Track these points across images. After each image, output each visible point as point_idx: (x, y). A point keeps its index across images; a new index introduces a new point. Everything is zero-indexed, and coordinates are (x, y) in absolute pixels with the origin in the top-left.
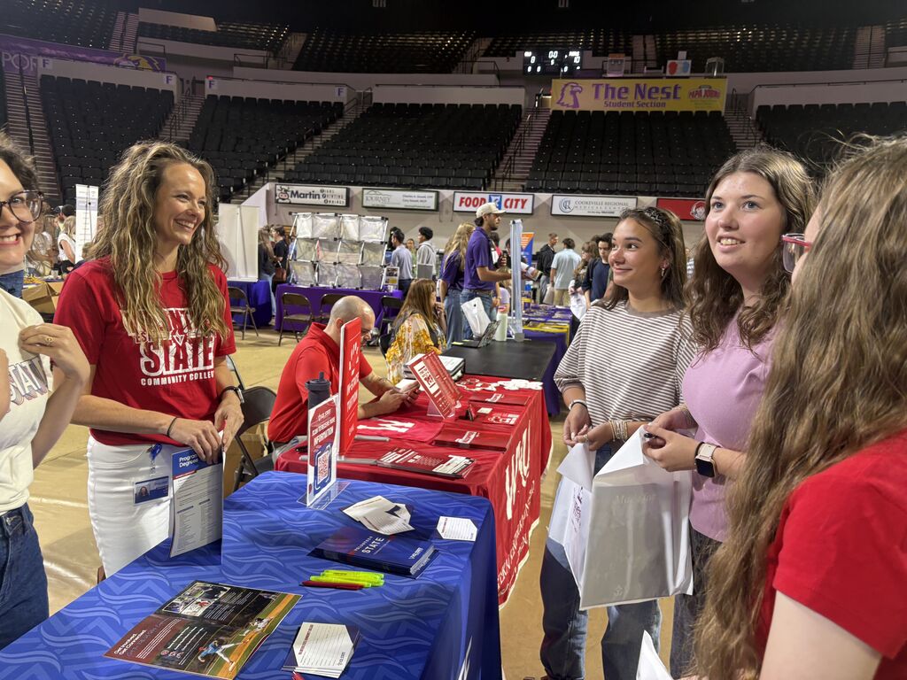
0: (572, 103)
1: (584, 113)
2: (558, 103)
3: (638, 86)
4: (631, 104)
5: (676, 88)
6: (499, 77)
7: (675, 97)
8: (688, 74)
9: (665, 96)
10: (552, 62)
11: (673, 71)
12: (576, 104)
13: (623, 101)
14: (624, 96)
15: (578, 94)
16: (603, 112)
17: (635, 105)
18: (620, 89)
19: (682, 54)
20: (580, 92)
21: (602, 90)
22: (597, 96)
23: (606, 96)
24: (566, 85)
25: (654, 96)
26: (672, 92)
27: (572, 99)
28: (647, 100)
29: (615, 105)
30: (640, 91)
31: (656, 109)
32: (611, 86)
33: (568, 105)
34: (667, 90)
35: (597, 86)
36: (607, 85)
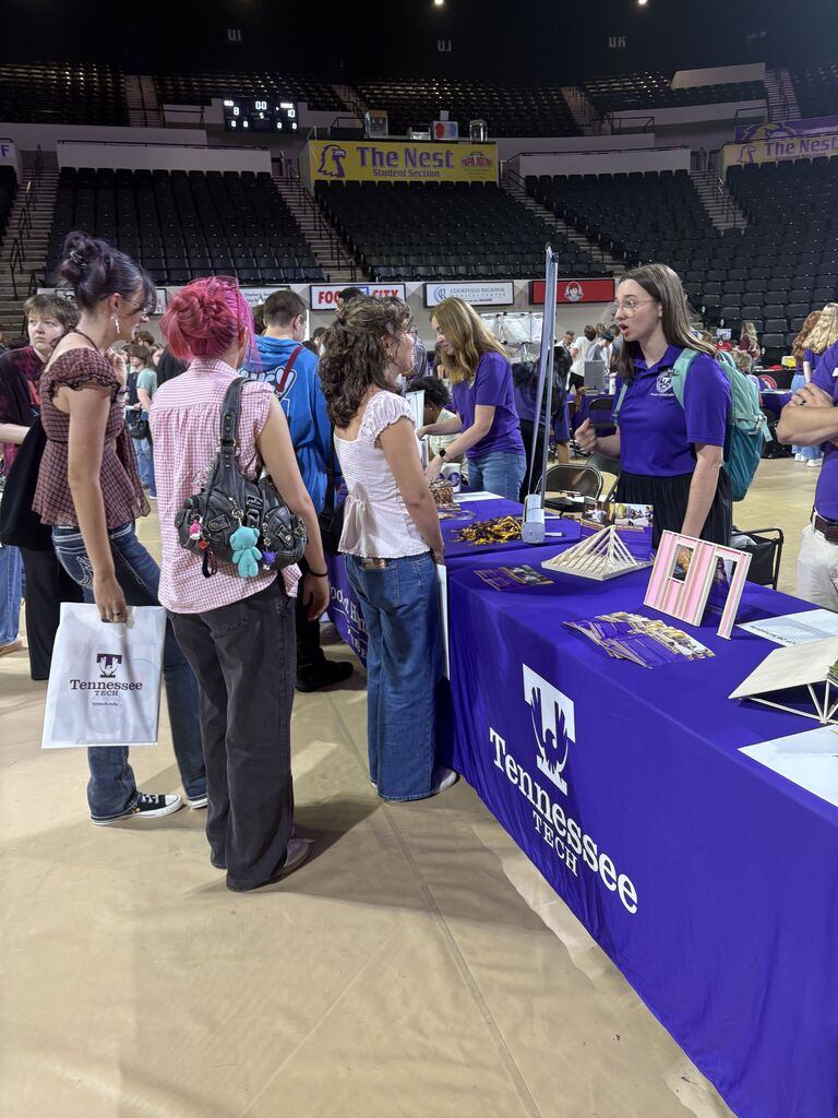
0: (336, 172)
1: (353, 184)
2: (319, 171)
3: (407, 151)
4: (402, 173)
5: (448, 154)
6: (209, 134)
7: (448, 165)
8: (456, 138)
9: (437, 163)
10: (262, 116)
11: (441, 133)
12: (341, 173)
13: (394, 169)
14: (393, 162)
15: (341, 159)
16: (373, 182)
17: (407, 174)
18: (389, 154)
19: (444, 114)
20: (344, 157)
21: (369, 155)
22: (363, 163)
23: (374, 163)
24: (326, 148)
25: (426, 163)
26: (444, 158)
27: (335, 165)
28: (419, 168)
29: (385, 174)
30: (411, 158)
31: (432, 179)
32: (378, 150)
33: (331, 174)
34: (439, 157)
35: (363, 150)
36: (374, 149)
